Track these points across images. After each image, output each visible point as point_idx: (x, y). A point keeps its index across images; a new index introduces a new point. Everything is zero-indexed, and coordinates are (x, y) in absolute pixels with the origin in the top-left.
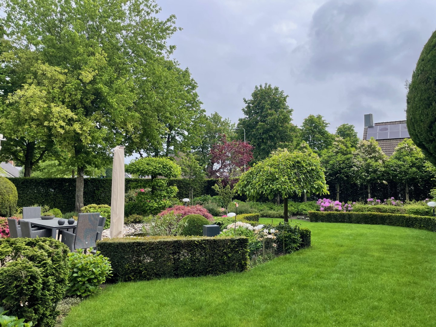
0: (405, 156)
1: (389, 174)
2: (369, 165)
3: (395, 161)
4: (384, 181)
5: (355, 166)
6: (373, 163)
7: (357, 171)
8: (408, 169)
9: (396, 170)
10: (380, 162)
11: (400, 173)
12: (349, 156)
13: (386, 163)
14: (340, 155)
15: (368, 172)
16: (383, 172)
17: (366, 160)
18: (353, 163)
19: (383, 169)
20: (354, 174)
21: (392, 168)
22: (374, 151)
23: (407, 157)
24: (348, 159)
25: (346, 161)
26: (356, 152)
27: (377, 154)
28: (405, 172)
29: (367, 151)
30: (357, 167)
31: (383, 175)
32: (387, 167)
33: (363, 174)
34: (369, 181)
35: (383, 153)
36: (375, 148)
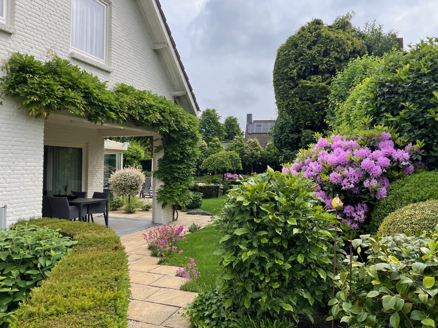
0: (271, 149)
1: (263, 159)
2: (253, 154)
3: (267, 152)
4: (260, 163)
5: (245, 154)
6: (255, 153)
7: (247, 157)
8: (272, 157)
9: (267, 157)
10: (259, 152)
11: (269, 158)
12: (242, 148)
13: (262, 153)
14: (237, 147)
15: (252, 157)
16: (260, 157)
17: (252, 151)
18: (245, 152)
19: (260, 156)
20: (245, 158)
21: (265, 156)
22: (256, 145)
23: (273, 150)
24: (242, 150)
25: (241, 151)
26: (247, 145)
27: (257, 148)
28: (271, 158)
29: (252, 145)
30: (247, 155)
31: (260, 160)
32: (262, 155)
33: (250, 158)
34: (253, 163)
35: (261, 147)
36: (257, 144)
